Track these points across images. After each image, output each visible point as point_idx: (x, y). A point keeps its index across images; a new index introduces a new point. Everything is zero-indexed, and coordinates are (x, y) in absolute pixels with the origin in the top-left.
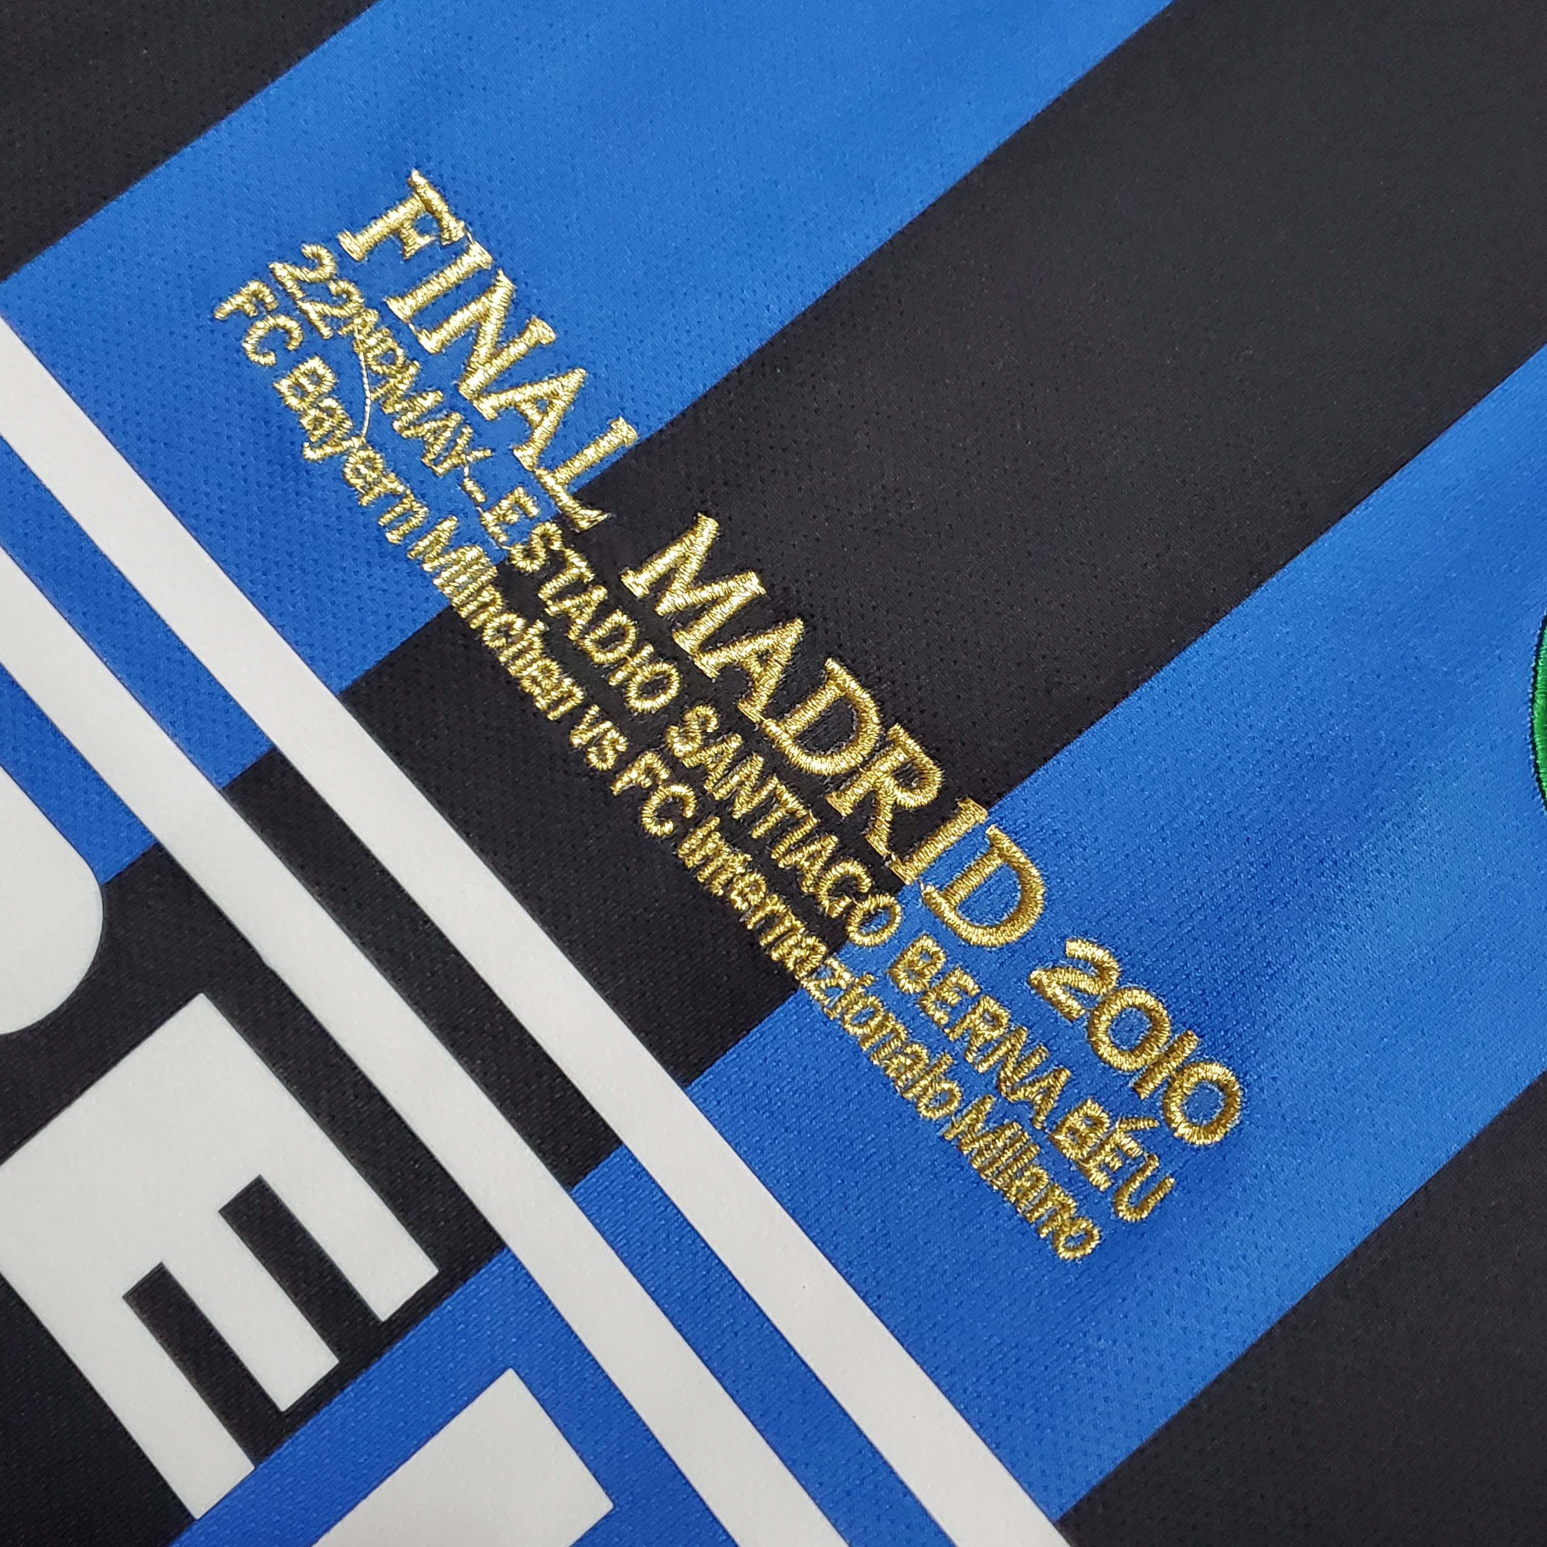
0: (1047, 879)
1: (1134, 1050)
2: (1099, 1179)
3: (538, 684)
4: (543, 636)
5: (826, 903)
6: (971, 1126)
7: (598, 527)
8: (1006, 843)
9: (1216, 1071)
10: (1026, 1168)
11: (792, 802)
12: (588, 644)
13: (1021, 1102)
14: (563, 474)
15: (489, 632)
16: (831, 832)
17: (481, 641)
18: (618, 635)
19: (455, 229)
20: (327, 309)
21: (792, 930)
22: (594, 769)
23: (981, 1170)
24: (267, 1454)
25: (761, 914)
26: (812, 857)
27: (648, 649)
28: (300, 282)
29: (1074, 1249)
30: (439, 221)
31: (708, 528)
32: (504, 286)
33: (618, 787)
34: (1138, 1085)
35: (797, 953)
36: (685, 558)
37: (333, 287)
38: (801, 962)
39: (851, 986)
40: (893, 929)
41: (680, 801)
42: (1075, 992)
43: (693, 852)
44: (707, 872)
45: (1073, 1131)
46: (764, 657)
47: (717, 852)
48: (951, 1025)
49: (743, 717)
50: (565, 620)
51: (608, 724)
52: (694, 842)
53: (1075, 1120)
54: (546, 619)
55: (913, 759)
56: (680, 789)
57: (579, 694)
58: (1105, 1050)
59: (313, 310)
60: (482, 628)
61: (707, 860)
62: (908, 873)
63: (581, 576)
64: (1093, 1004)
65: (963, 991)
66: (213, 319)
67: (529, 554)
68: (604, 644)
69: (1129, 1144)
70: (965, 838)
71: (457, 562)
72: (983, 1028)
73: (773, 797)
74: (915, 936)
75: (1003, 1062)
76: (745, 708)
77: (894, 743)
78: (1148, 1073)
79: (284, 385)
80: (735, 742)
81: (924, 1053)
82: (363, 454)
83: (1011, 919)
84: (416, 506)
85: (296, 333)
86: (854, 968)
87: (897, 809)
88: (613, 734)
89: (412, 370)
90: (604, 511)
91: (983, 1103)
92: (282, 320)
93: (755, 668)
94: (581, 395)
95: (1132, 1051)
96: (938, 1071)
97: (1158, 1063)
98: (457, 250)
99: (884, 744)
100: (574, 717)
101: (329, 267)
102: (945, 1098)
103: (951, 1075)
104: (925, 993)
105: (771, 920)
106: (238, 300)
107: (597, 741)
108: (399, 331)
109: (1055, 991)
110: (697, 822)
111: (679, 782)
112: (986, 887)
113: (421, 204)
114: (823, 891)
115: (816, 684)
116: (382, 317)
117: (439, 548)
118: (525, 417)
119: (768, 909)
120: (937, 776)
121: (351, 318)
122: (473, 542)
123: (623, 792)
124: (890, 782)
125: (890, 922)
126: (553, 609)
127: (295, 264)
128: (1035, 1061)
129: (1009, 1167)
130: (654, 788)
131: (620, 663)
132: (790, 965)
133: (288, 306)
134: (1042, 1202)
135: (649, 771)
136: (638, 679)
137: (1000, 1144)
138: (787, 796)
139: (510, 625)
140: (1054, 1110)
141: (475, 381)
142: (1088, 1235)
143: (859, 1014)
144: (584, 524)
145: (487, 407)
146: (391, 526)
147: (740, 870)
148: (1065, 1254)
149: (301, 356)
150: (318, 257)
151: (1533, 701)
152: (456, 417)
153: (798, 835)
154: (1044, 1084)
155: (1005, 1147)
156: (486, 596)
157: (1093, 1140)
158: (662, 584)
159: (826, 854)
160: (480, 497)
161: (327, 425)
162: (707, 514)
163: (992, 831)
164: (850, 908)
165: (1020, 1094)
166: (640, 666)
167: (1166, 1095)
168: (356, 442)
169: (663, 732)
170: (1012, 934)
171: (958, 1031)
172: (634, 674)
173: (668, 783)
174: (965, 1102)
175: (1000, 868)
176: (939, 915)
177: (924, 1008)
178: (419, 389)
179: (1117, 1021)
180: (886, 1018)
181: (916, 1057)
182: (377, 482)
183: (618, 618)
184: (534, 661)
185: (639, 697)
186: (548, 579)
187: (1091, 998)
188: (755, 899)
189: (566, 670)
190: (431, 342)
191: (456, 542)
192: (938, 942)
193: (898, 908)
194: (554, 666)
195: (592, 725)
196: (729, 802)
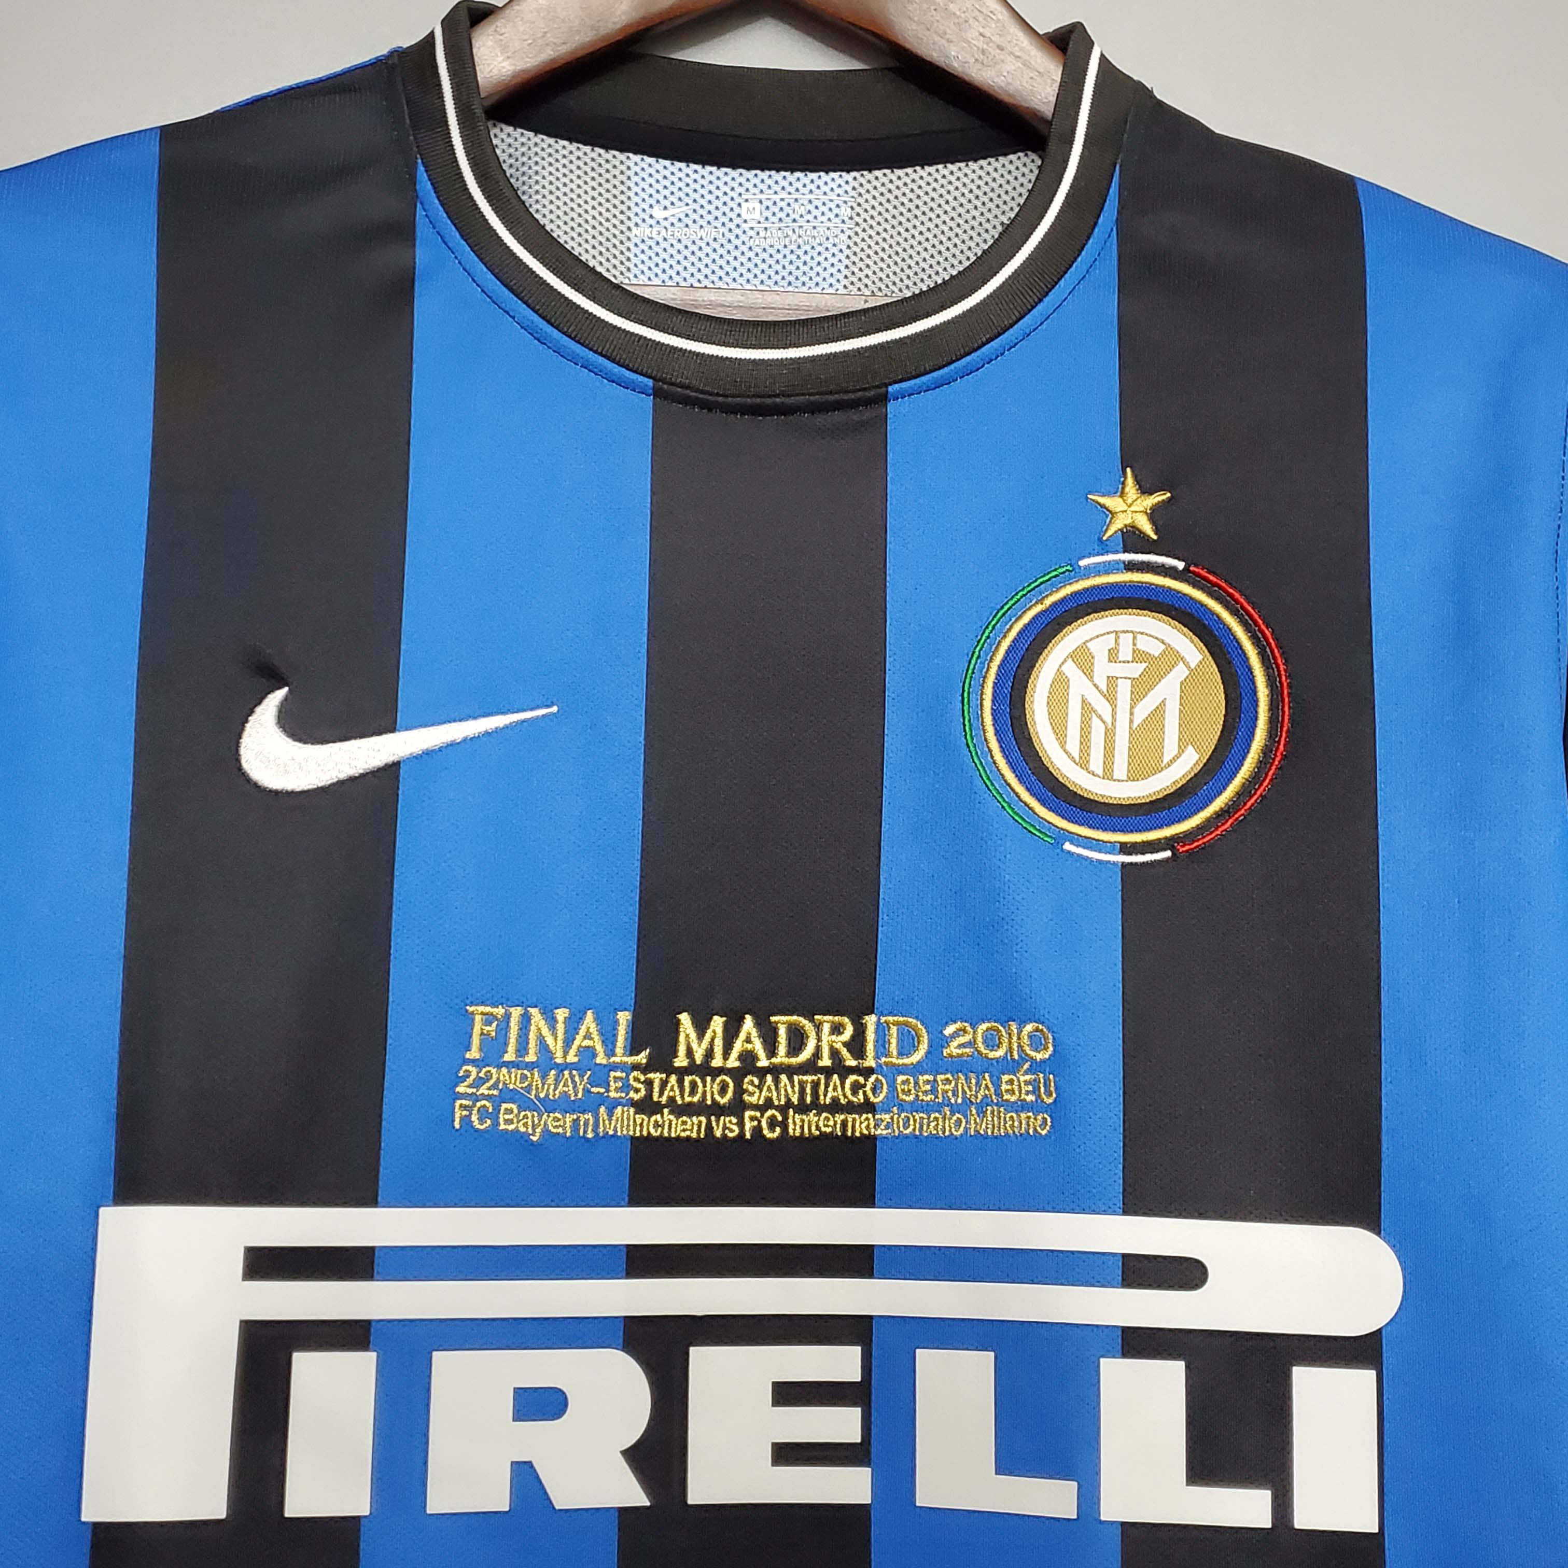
0: (917, 1018)
1: (999, 1046)
2: (1031, 1098)
3: (687, 1130)
4: (670, 1113)
5: (855, 1100)
6: (976, 1122)
7: (650, 1058)
8: (891, 1019)
9: (1029, 1028)
10: (1005, 1118)
11: (809, 1078)
12: (688, 1099)
13: (982, 1100)
14: (619, 1050)
15: (652, 1131)
16: (832, 1075)
17: (654, 1137)
18: (694, 1085)
19: (500, 1011)
20: (488, 1085)
21: (854, 1120)
22: (734, 1138)
23: (993, 1132)
24: (870, 1460)
25: (838, 1126)
26: (835, 1089)
27: (709, 1079)
28: (470, 1086)
29: (1045, 1128)
30: (492, 1014)
31: (685, 1019)
32: (534, 1011)
33: (748, 1136)
34: (1011, 1056)
35: (863, 1126)
36: (687, 1036)
37: (482, 1075)
38: (868, 1127)
39: (892, 1118)
40: (885, 1086)
41: (773, 1117)
42: (960, 1046)
43: (794, 1130)
44: (806, 1131)
45: (1007, 1091)
46: (748, 1040)
47: (803, 1121)
48: (937, 1097)
49: (763, 1068)
50: (672, 1100)
51: (722, 1118)
52: (791, 1127)
53: (1004, 1087)
54: (665, 1106)
55: (833, 1022)
56: (769, 1113)
57: (703, 1119)
58: (992, 1055)
59: (483, 1090)
60: (649, 1133)
61: (802, 1127)
62: (870, 1062)
63: (661, 1079)
64: (972, 1044)
65: (928, 1082)
66: (457, 1130)
67: (637, 1091)
68: (693, 1092)
69: (1028, 1077)
70: (876, 1032)
71: (617, 1120)
72: (947, 1087)
73: (800, 1082)
74: (895, 1080)
75: (964, 1092)
76: (759, 1064)
77: (821, 1023)
78: (1010, 1049)
79: (502, 1127)
80: (769, 1078)
81: (937, 1115)
82: (551, 1119)
83: (919, 1043)
84: (586, 1116)
85: (488, 1104)
86: (889, 1111)
87: (845, 1044)
88: (728, 1119)
89: (536, 1074)
90: (645, 1049)
91: (971, 1111)
92: (478, 1104)
93: (749, 1046)
94: (598, 1020)
95: (999, 1047)
96: (947, 1116)
97: (1010, 1043)
98: (508, 1016)
99: (818, 1027)
100: (709, 1128)
101: (473, 1070)
102: (958, 1123)
103: (953, 1113)
104: (917, 1096)
105: (844, 1124)
106: (457, 1116)
107: (725, 1128)
108: (518, 1065)
109: (956, 1052)
110: (786, 1118)
111: (766, 1110)
112: (900, 1041)
113: (480, 1016)
114: (850, 1097)
115: (775, 1031)
116: (507, 1067)
117: (607, 1122)
118: (589, 1047)
119: (839, 1122)
120: (846, 1020)
121: (498, 1078)
122: (615, 1107)
123: (752, 1136)
124: (834, 1037)
125: (882, 1084)
126: (664, 1100)
127: (462, 1082)
128: (973, 1081)
129: (1000, 1123)
130: (760, 1122)
131: (704, 1093)
132: (866, 1132)
133: (476, 1098)
134: (1021, 1123)
135: (752, 1119)
136: (716, 1092)
137: (990, 1119)
138: (805, 1078)
139: (656, 1122)
140: (995, 1091)
141: (559, 1054)
142: (1045, 1119)
143: (904, 1124)
144: (644, 1061)
145: (572, 1058)
146: (585, 1132)
147: (816, 1119)
148: (1044, 1132)
149: (497, 1110)
150: (466, 1071)
151: (1003, 807)
152: (566, 1073)
153: (822, 1087)
154: (983, 1086)
155: (993, 1118)
156: (639, 1121)
157: (1016, 1088)
158: (690, 1053)
159: (838, 1083)
160: (602, 1090)
161: (530, 1123)
162: (680, 1013)
163: (883, 1019)
164: (865, 1093)
165: (980, 1097)
166: (712, 1087)
167: (1023, 1051)
168: (545, 1116)
169: (742, 1101)
170: (923, 1048)
171: (940, 1096)
172: (712, 1093)
173: (762, 1116)
174: (965, 1117)
175: (898, 1029)
176: (894, 1065)
177: (922, 1100)
178: (544, 1077)
179: (984, 1042)
180: (914, 1117)
181: (936, 1119)
182: (565, 1123)
183: (687, 1079)
184: (676, 1124)
185: (722, 1098)
186: (652, 1092)
187: (970, 1042)
188: (831, 1123)
189: (690, 1116)
190: (531, 1058)
191: (610, 1114)
192: (903, 1074)
193: (880, 1077)
194: (684, 1118)
195: (718, 1125)
196: (789, 1100)
